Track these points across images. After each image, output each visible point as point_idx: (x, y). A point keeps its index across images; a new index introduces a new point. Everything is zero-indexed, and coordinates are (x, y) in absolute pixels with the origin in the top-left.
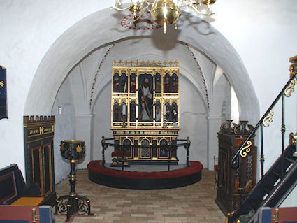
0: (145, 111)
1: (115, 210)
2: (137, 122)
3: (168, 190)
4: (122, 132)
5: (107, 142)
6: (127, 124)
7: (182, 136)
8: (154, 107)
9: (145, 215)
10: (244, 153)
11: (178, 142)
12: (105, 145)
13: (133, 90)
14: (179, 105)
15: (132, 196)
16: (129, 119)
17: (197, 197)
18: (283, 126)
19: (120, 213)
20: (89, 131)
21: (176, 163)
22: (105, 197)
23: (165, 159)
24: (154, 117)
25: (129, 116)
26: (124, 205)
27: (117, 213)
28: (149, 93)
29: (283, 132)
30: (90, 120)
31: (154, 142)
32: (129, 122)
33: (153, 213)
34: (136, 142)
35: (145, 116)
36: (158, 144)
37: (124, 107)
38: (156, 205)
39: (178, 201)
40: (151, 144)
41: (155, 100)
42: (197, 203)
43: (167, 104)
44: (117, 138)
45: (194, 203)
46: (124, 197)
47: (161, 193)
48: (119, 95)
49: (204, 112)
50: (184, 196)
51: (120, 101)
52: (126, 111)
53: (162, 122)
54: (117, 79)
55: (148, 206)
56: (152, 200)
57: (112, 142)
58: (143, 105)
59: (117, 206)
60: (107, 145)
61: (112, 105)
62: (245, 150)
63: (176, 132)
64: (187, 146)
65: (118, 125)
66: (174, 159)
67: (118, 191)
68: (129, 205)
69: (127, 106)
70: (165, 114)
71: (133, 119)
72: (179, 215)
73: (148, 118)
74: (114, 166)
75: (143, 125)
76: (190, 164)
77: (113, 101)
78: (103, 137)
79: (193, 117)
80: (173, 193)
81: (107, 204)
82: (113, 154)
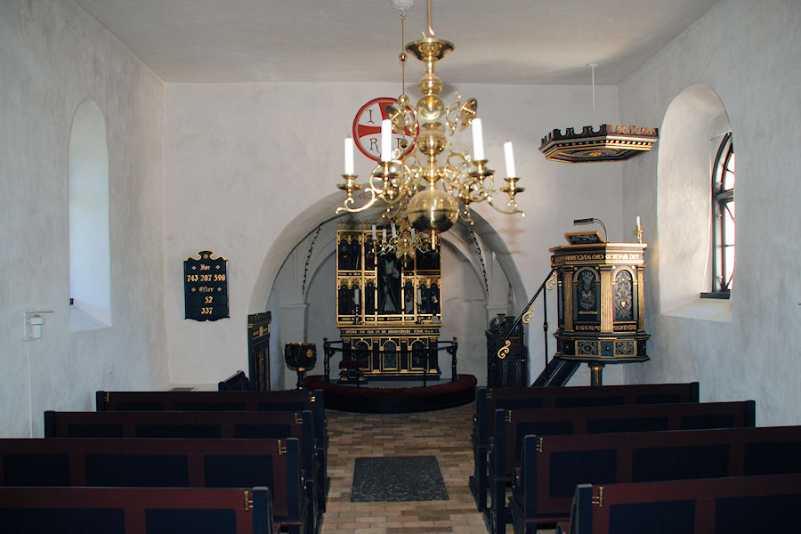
0: (388, 298)
1: (353, 433)
2: (376, 315)
3: (424, 413)
4: (354, 331)
5: (332, 346)
6: (360, 319)
7: (445, 336)
8: (403, 291)
9: (392, 437)
10: (503, 354)
11: (440, 345)
12: (329, 351)
13: (370, 265)
14: (440, 288)
15: (372, 420)
16: (363, 311)
17: (462, 419)
18: (546, 323)
19: (360, 435)
20: (303, 329)
21: (436, 377)
22: (337, 422)
23: (418, 371)
24: (403, 307)
25: (364, 306)
26: (364, 429)
27: (354, 435)
28: (395, 270)
29: (546, 329)
30: (302, 313)
31: (404, 346)
32: (364, 316)
33: (402, 435)
34: (376, 346)
35: (389, 306)
36: (410, 348)
37: (357, 292)
38: (406, 428)
39: (437, 423)
40: (398, 349)
41: (403, 281)
42: (461, 426)
43: (422, 287)
44: (347, 340)
45: (456, 425)
46: (363, 421)
47: (413, 416)
48: (348, 274)
49: (482, 298)
50: (445, 418)
51: (350, 284)
52: (360, 298)
53: (415, 315)
54: (344, 249)
55: (395, 429)
56: (401, 423)
57: (340, 346)
58: (386, 289)
59: (355, 429)
60: (334, 350)
61: (338, 289)
62: (503, 351)
63: (436, 330)
64: (453, 349)
65: (347, 320)
66: (434, 371)
67: (351, 416)
68: (371, 428)
69: (360, 291)
70: (420, 302)
71: (370, 310)
72: (434, 436)
73: (394, 309)
74: (344, 382)
75: (386, 319)
76: (458, 378)
77: (339, 283)
78: (325, 339)
79: (465, 305)
80: (430, 416)
81: (340, 427)
82: (341, 365)
